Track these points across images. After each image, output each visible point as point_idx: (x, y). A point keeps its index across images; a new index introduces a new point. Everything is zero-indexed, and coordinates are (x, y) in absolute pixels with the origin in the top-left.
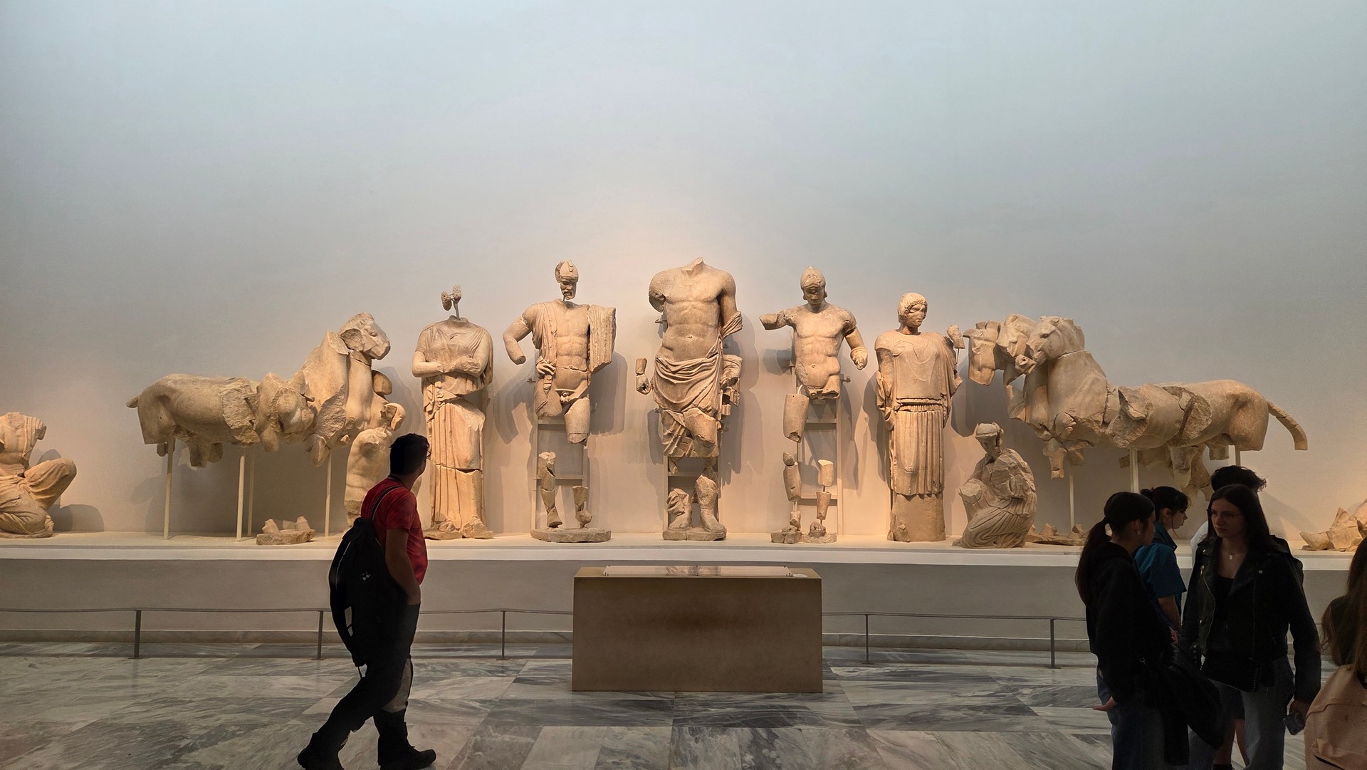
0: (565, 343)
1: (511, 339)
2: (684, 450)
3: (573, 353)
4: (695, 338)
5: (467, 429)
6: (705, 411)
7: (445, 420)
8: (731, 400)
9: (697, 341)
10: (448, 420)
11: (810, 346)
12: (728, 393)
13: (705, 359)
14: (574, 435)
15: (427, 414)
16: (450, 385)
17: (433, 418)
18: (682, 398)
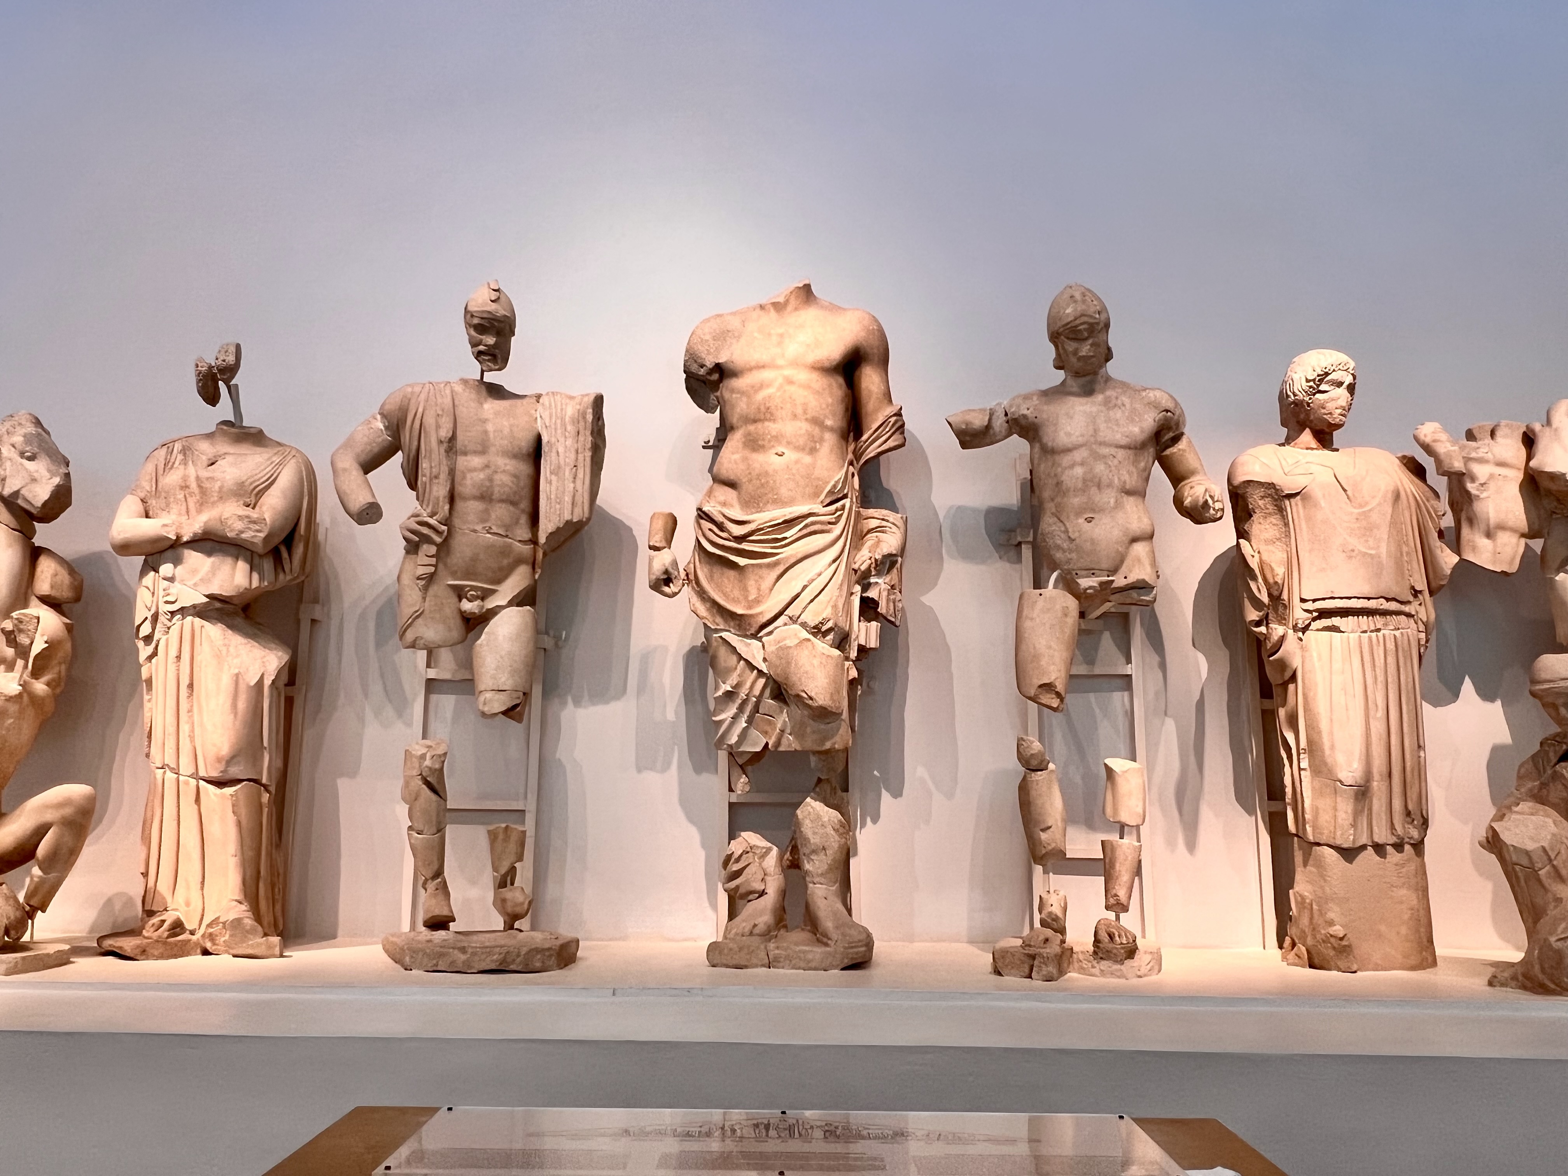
0: (474, 470)
1: (349, 464)
2: (765, 733)
3: (496, 496)
4: (791, 455)
5: (226, 681)
6: (818, 631)
7: (179, 657)
8: (882, 609)
9: (797, 462)
10: (186, 656)
11: (1079, 471)
12: (872, 594)
13: (818, 508)
14: (488, 695)
15: (141, 644)
16: (194, 572)
17: (155, 654)
18: (757, 601)
